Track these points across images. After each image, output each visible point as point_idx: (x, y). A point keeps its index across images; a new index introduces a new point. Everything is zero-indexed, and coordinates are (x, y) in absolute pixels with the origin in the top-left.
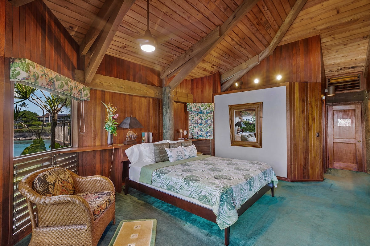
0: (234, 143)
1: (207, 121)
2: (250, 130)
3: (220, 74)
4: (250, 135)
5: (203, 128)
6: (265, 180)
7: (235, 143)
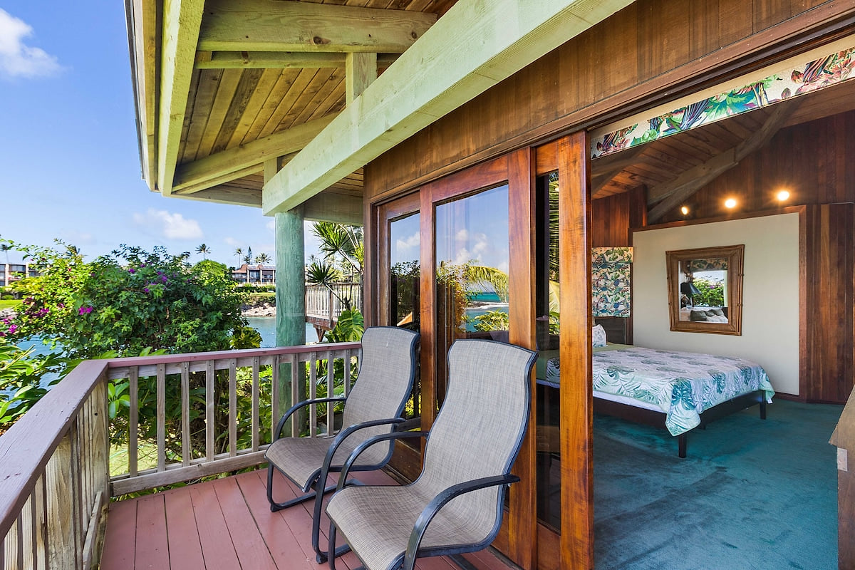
0: (676, 326)
1: (617, 282)
2: (712, 300)
3: (645, 189)
4: (711, 311)
5: (609, 296)
6: (746, 383)
7: (679, 325)
